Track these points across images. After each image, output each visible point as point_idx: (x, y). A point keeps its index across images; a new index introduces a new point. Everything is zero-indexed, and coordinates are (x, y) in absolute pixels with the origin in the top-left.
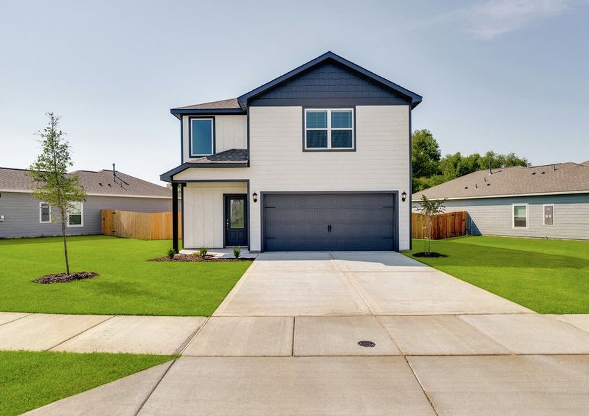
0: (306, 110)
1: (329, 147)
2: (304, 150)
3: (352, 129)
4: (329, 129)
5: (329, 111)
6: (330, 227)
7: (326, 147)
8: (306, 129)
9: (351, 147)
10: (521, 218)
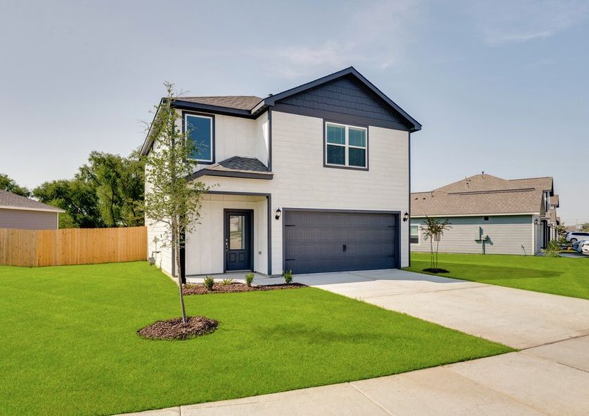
0: (326, 123)
1: (347, 164)
2: (325, 166)
3: (366, 148)
4: (347, 146)
5: (347, 127)
6: (345, 247)
7: (344, 164)
8: (327, 143)
9: (365, 166)
10: (414, 236)
